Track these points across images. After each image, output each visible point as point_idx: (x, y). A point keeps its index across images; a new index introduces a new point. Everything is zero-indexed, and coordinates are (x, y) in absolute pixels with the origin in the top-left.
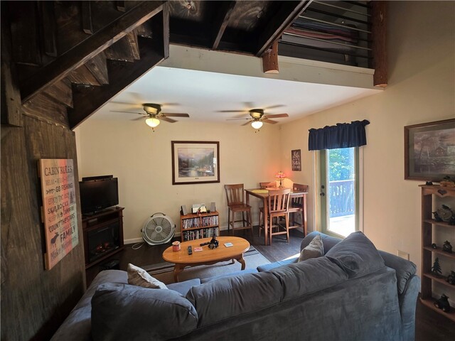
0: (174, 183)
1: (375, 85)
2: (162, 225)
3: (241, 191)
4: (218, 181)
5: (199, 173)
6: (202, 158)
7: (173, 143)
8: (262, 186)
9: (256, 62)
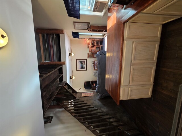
0: (86, 70)
1: (63, 34)
2: (95, 73)
3: (89, 54)
4: (86, 60)
5: (84, 64)
6: (80, 64)
7: (77, 70)
8: (88, 47)
9: (63, 66)
